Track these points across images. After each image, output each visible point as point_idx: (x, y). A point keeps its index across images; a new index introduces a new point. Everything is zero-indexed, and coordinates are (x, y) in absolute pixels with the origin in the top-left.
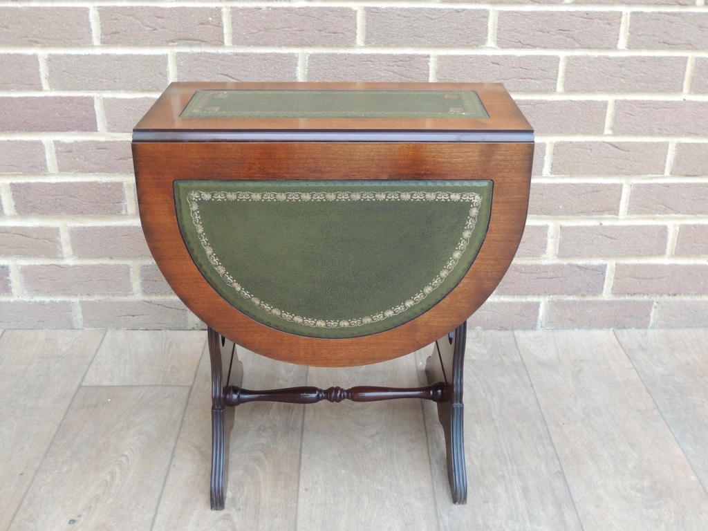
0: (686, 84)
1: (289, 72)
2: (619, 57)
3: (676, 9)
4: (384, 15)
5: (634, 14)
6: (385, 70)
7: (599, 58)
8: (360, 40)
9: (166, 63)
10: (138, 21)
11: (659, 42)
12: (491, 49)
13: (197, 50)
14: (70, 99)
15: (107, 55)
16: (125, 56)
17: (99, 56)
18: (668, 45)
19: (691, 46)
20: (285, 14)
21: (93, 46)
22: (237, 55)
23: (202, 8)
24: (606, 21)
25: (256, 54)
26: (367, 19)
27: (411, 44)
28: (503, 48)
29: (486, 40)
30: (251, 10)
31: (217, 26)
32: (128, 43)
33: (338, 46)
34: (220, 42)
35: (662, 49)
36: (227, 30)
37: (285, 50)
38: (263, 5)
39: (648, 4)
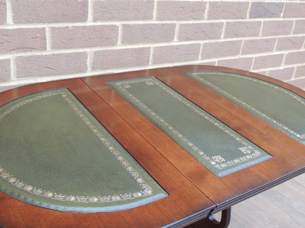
0: (241, 51)
1: (83, 62)
2: (221, 42)
3: (240, 20)
4: (131, 28)
5: (227, 23)
6: (130, 56)
7: (214, 43)
8: (119, 42)
9: (9, 64)
11: (234, 35)
12: (176, 42)
13: (29, 54)
18: (237, 35)
19: (243, 35)
20: (82, 30)
22: (54, 55)
23: (33, 29)
24: (218, 27)
25: (65, 54)
26: (123, 31)
27: (143, 42)
28: (180, 41)
29: (174, 38)
30: (62, 28)
31: (42, 39)
33: (108, 45)
34: (45, 49)
35: (235, 37)
36: (48, 41)
37: (81, 50)
38: (70, 25)
39: (232, 18)
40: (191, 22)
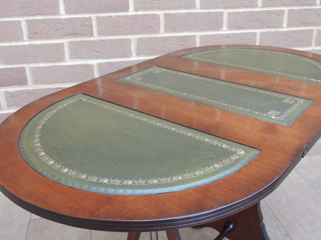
0: (313, 42)
1: (128, 48)
2: (284, 31)
3: (308, 7)
4: (173, 16)
5: (289, 10)
6: (175, 44)
7: (275, 32)
8: (162, 30)
9: (63, 47)
10: (48, 26)
11: (301, 23)
12: (225, 31)
13: (79, 39)
14: (13, 69)
15: (32, 45)
16: (42, 45)
17: (27, 45)
18: (305, 24)
19: (315, 24)
20: (124, 19)
21: (24, 41)
22: (100, 40)
23: (81, 18)
24: (277, 15)
25: (111, 40)
26: (165, 19)
27: (187, 30)
28: (231, 30)
29: (223, 26)
30: (107, 17)
31: (89, 26)
32: (42, 38)
33: (151, 33)
34: (92, 35)
35: (303, 26)
36: (95, 28)
37: (125, 37)
38: (113, 14)
39: (296, 5)
40: (241, 10)
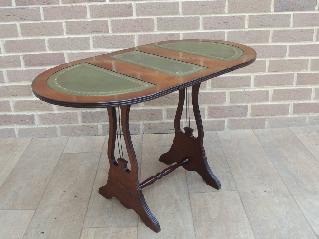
0: (270, 39)
1: (132, 41)
2: (246, 31)
3: (264, 14)
4: (163, 20)
5: (250, 16)
6: (165, 39)
7: (239, 31)
8: (156, 29)
9: (89, 40)
10: (79, 26)
11: (259, 25)
12: (201, 30)
13: (100, 35)
14: (56, 54)
15: (69, 38)
16: (75, 38)
17: (66, 38)
18: (263, 26)
19: (271, 26)
20: (130, 21)
21: (64, 35)
22: (113, 36)
23: (101, 20)
24: (240, 19)
25: (120, 35)
26: (158, 22)
27: (173, 30)
28: (205, 30)
29: (199, 27)
30: (118, 20)
31: (106, 26)
32: (76, 33)
33: (148, 31)
34: (108, 32)
35: (261, 27)
36: (110, 28)
37: (130, 34)
38: (122, 18)
39: (254, 12)
40: (213, 16)
